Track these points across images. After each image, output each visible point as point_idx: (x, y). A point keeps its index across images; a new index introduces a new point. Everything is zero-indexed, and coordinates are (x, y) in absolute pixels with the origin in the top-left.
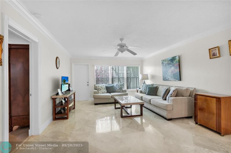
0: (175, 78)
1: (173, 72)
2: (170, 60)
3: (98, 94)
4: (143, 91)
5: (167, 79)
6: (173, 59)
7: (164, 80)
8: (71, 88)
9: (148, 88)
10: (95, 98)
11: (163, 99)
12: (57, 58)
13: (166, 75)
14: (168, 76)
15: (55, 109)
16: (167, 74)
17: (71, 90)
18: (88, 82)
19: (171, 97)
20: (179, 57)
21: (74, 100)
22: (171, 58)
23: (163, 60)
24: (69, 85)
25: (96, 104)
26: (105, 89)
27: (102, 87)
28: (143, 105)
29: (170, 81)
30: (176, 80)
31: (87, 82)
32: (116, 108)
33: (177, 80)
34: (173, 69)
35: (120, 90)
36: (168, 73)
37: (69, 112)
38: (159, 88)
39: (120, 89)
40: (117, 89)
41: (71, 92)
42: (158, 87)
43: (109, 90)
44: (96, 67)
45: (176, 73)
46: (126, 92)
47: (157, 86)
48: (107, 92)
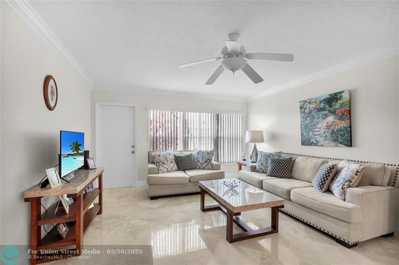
0: (336, 140)
1: (332, 128)
2: (324, 100)
3: (158, 175)
4: (257, 167)
5: (312, 142)
6: (333, 99)
7: (303, 143)
8: (91, 163)
9: (269, 161)
10: (151, 183)
11: (321, 189)
12: (48, 78)
13: (311, 134)
14: (315, 135)
15: (39, 228)
16: (313, 131)
17: (91, 167)
18: (133, 147)
19: (350, 186)
20: (350, 93)
21: (98, 192)
22: (328, 96)
23: (305, 102)
24: (86, 154)
25: (153, 198)
26: (173, 161)
27: (166, 159)
28: (283, 207)
29: (322, 145)
30: (340, 145)
31: (131, 145)
32: (204, 210)
33: (343, 146)
34: (333, 120)
35: (206, 164)
36: (316, 130)
37: (84, 231)
38: (294, 161)
39: (206, 162)
40: (201, 161)
41: (91, 171)
42: (293, 159)
43: (182, 163)
44: (152, 112)
45: (340, 130)
46: (220, 169)
47: (291, 156)
48: (177, 169)
